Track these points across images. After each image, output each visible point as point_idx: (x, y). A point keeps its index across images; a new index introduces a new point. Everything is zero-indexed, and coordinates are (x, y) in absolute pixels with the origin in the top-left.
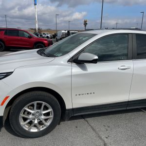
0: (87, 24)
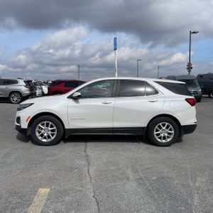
0: (192, 68)
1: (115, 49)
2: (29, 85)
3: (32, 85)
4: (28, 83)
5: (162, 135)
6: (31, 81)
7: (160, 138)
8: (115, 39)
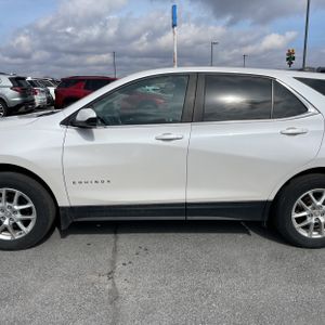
1: (174, 25)
2: (20, 85)
3: (25, 87)
4: (17, 82)
5: (312, 220)
6: (24, 79)
7: (306, 228)
8: (174, 7)
